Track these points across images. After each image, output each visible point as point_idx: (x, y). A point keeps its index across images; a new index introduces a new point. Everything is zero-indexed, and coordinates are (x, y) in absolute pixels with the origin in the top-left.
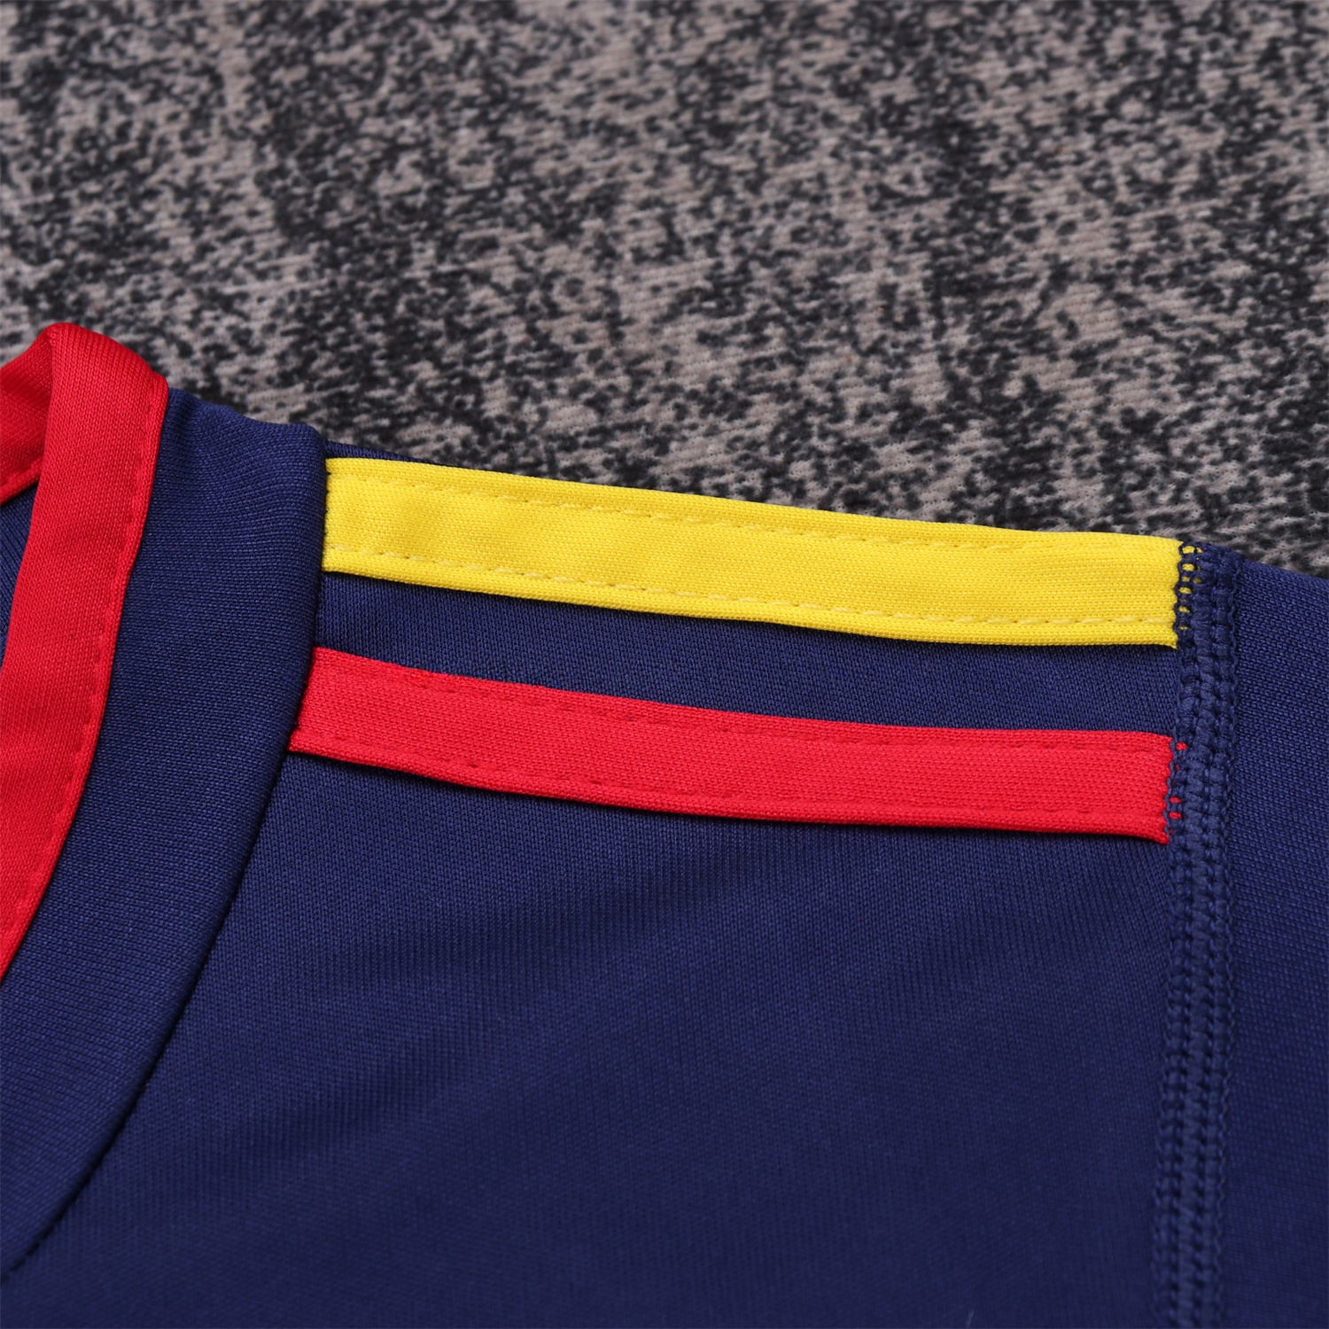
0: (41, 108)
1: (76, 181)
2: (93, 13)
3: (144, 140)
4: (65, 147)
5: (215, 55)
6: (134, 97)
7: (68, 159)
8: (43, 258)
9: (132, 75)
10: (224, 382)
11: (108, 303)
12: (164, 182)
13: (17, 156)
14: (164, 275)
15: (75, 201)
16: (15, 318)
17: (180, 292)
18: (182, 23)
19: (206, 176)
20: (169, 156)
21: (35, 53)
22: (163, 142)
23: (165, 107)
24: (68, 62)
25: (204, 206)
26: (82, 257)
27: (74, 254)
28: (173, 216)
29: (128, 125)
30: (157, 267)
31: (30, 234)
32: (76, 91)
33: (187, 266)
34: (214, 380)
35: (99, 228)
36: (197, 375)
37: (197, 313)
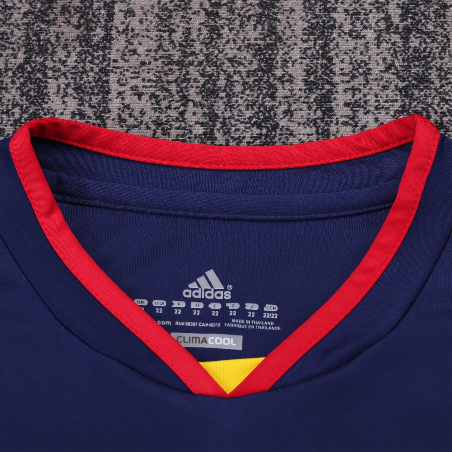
0: (406, 39)
1: (413, 61)
2: (420, 15)
3: (430, 53)
4: (411, 51)
5: (448, 32)
6: (428, 40)
7: (411, 54)
8: (404, 81)
9: (428, 34)
10: (445, 122)
11: (419, 96)
12: (434, 65)
13: (400, 51)
14: (432, 91)
15: (412, 67)
16: (397, 95)
17: (436, 96)
18: (441, 22)
19: (444, 66)
20: (435, 58)
21: (405, 23)
22: (434, 54)
23: (435, 45)
24: (413, 27)
25: (443, 74)
26: (413, 82)
27: (411, 81)
28: (435, 75)
29: (426, 48)
30: (431, 88)
31: (401, 73)
32: (414, 35)
33: (438, 89)
34: (442, 121)
35: (418, 75)
36: (438, 119)
37: (439, 102)
